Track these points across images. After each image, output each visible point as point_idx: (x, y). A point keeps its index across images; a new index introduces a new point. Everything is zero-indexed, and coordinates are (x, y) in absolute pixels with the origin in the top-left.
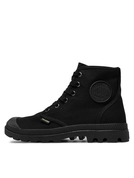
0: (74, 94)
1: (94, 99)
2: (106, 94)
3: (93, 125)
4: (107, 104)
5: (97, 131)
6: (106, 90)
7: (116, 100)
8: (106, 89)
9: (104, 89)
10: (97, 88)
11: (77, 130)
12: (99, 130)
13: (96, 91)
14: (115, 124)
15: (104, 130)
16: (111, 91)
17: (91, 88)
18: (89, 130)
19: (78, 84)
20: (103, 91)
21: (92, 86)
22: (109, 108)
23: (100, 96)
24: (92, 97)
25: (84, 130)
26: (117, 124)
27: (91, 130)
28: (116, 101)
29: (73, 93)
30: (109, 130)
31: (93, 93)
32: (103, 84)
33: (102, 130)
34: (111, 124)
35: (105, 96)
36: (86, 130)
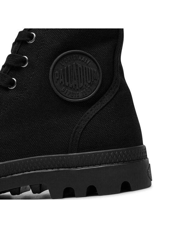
0: (13, 85)
1: (60, 95)
2: (89, 82)
3: (61, 156)
4: (93, 105)
5: (72, 169)
6: (87, 72)
7: (114, 94)
8: (87, 70)
9: (84, 68)
10: (67, 68)
11: (25, 172)
12: (76, 167)
13: (64, 75)
14: (113, 151)
15: (88, 166)
16: (100, 73)
17: (51, 68)
18: (52, 169)
19: (24, 61)
20: (82, 74)
21: (53, 64)
22: (97, 113)
23: (75, 85)
24: (56, 91)
25: (42, 169)
26: (118, 151)
27: (58, 168)
28: (115, 96)
29: (13, 83)
30: (100, 165)
31: (57, 80)
32: (80, 58)
33: (82, 167)
34: (103, 152)
35: (85, 85)
36: (47, 169)
